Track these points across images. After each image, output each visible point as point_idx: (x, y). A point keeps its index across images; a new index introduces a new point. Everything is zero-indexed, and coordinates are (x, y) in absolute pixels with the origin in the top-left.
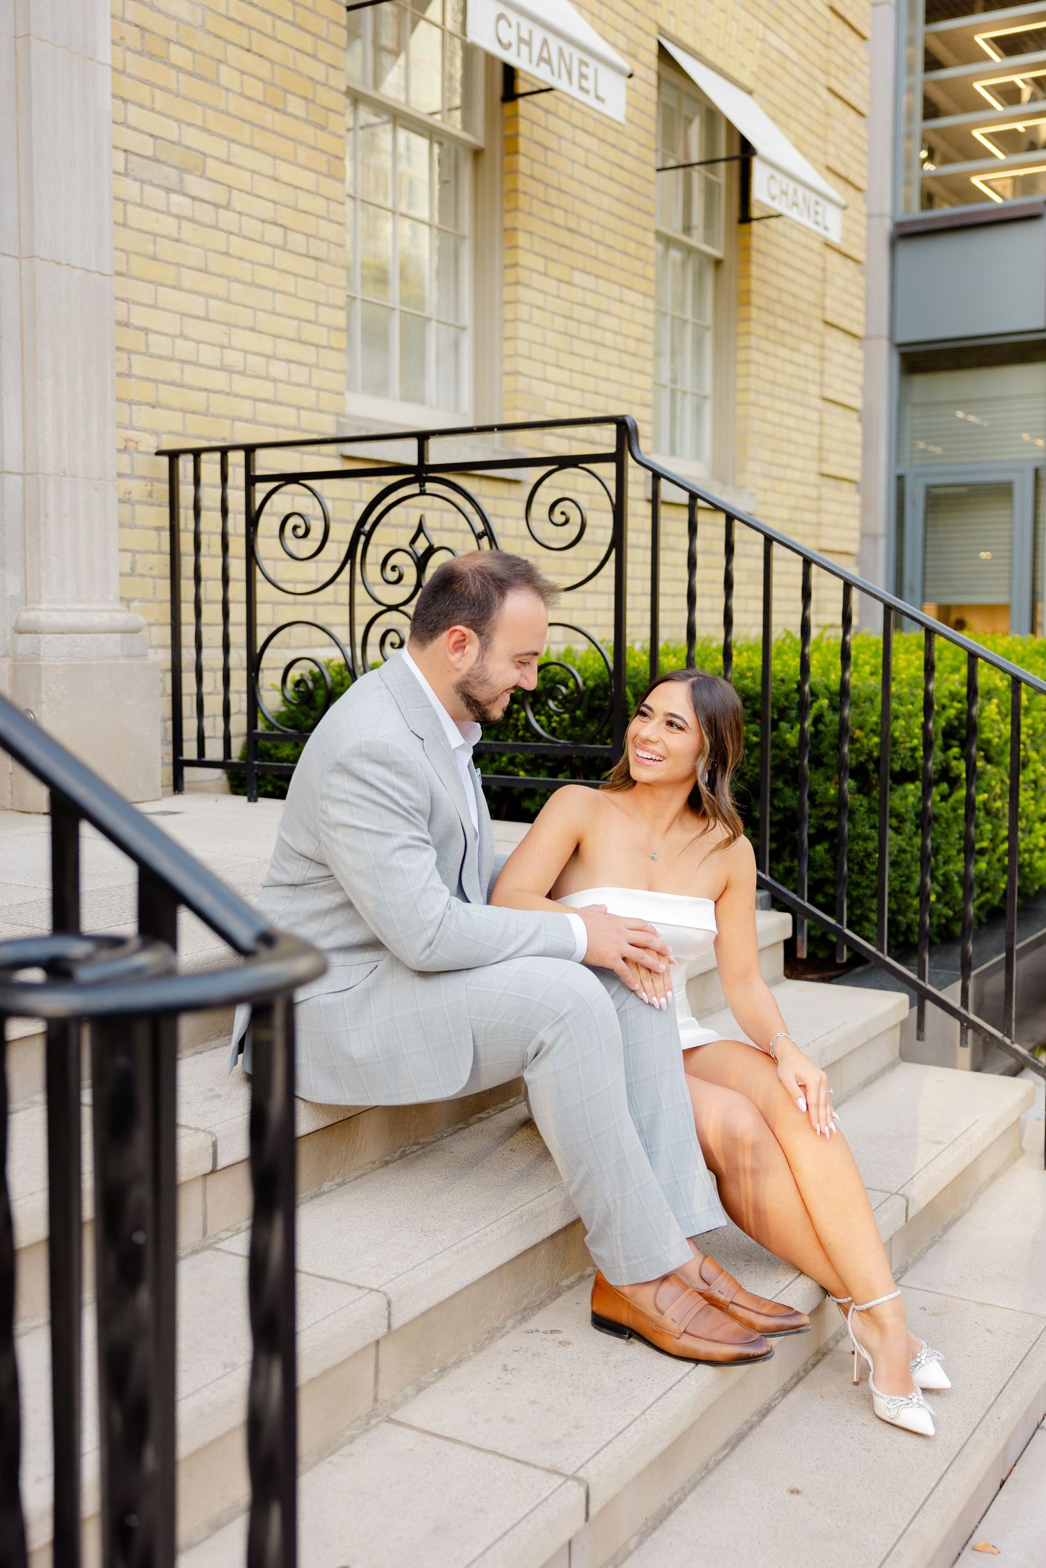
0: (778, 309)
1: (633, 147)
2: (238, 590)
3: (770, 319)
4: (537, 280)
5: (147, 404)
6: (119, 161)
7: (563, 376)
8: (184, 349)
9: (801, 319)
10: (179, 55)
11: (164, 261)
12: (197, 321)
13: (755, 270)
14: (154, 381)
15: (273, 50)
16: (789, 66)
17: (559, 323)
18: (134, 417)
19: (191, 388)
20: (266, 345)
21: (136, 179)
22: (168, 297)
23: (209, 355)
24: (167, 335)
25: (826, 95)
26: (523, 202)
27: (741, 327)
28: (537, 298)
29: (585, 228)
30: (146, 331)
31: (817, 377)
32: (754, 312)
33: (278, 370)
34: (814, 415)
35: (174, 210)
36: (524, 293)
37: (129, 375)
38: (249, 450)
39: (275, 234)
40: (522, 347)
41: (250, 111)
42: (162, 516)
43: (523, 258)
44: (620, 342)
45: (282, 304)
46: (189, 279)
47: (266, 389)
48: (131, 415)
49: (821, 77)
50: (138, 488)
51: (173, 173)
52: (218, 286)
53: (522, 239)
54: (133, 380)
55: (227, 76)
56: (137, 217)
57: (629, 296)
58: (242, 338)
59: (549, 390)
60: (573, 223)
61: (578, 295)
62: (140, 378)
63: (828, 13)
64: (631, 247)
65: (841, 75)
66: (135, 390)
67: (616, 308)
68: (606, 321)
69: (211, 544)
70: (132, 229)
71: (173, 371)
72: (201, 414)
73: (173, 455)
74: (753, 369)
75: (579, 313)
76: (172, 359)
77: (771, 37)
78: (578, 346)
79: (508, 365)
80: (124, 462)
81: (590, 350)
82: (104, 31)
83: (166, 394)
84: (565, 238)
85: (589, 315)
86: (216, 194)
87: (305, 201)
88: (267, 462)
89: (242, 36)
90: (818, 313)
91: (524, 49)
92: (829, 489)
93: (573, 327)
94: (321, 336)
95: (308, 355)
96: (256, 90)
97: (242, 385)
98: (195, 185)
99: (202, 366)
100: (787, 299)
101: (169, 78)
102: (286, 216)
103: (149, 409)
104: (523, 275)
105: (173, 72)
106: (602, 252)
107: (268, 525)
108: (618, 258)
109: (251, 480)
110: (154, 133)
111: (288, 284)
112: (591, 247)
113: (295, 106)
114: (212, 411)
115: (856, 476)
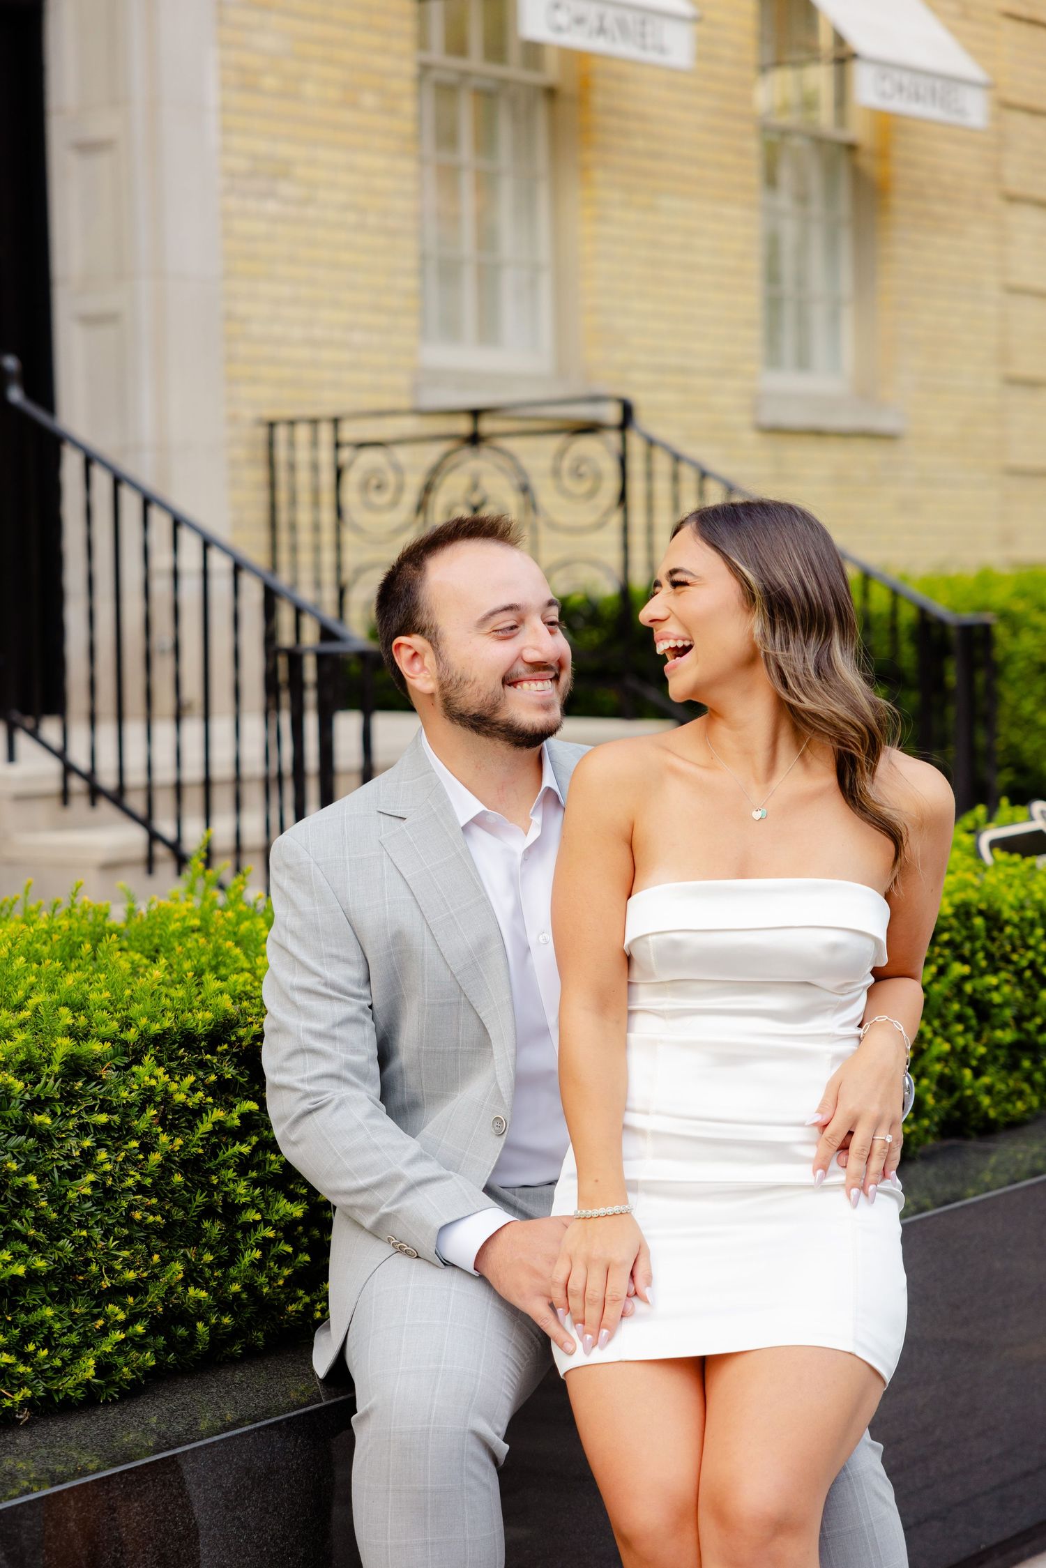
1: (727, 52)
2: (327, 537)
3: (919, 206)
4: (615, 213)
6: (225, 181)
7: (651, 308)
9: (967, 199)
13: (895, 154)
14: (255, 361)
15: (351, 55)
17: (642, 252)
20: (346, 315)
21: (239, 194)
22: (263, 287)
23: (298, 332)
26: (595, 139)
28: (619, 234)
29: (671, 148)
31: (992, 262)
32: (896, 202)
33: (358, 337)
36: (600, 229)
37: (236, 360)
38: (336, 422)
39: (352, 218)
40: (599, 283)
41: (327, 113)
42: (260, 474)
43: (598, 193)
44: (717, 261)
45: (361, 278)
46: (279, 268)
47: (347, 357)
48: (239, 391)
50: (241, 453)
51: (266, 185)
52: (306, 271)
53: (595, 177)
54: (240, 363)
56: (239, 225)
57: (724, 209)
58: (325, 315)
59: (634, 324)
60: (656, 146)
61: (666, 221)
64: (727, 160)
66: (239, 370)
67: (709, 225)
68: (696, 243)
69: (304, 497)
70: (238, 238)
71: (269, 350)
73: (272, 425)
75: (665, 237)
76: (269, 340)
78: (664, 272)
79: (584, 302)
80: (229, 432)
81: (682, 275)
83: (262, 371)
84: (648, 163)
85: (678, 239)
86: (303, 192)
87: (380, 184)
88: (350, 432)
89: (323, 51)
91: (579, 29)
92: (1019, 397)
93: (657, 254)
94: (394, 302)
95: (385, 320)
96: (335, 93)
97: (326, 354)
98: (285, 189)
101: (262, 103)
102: (363, 200)
104: (598, 211)
105: (265, 98)
106: (692, 171)
107: (352, 479)
108: (711, 175)
109: (338, 445)
110: (252, 153)
111: (366, 259)
112: (679, 168)
113: (369, 100)
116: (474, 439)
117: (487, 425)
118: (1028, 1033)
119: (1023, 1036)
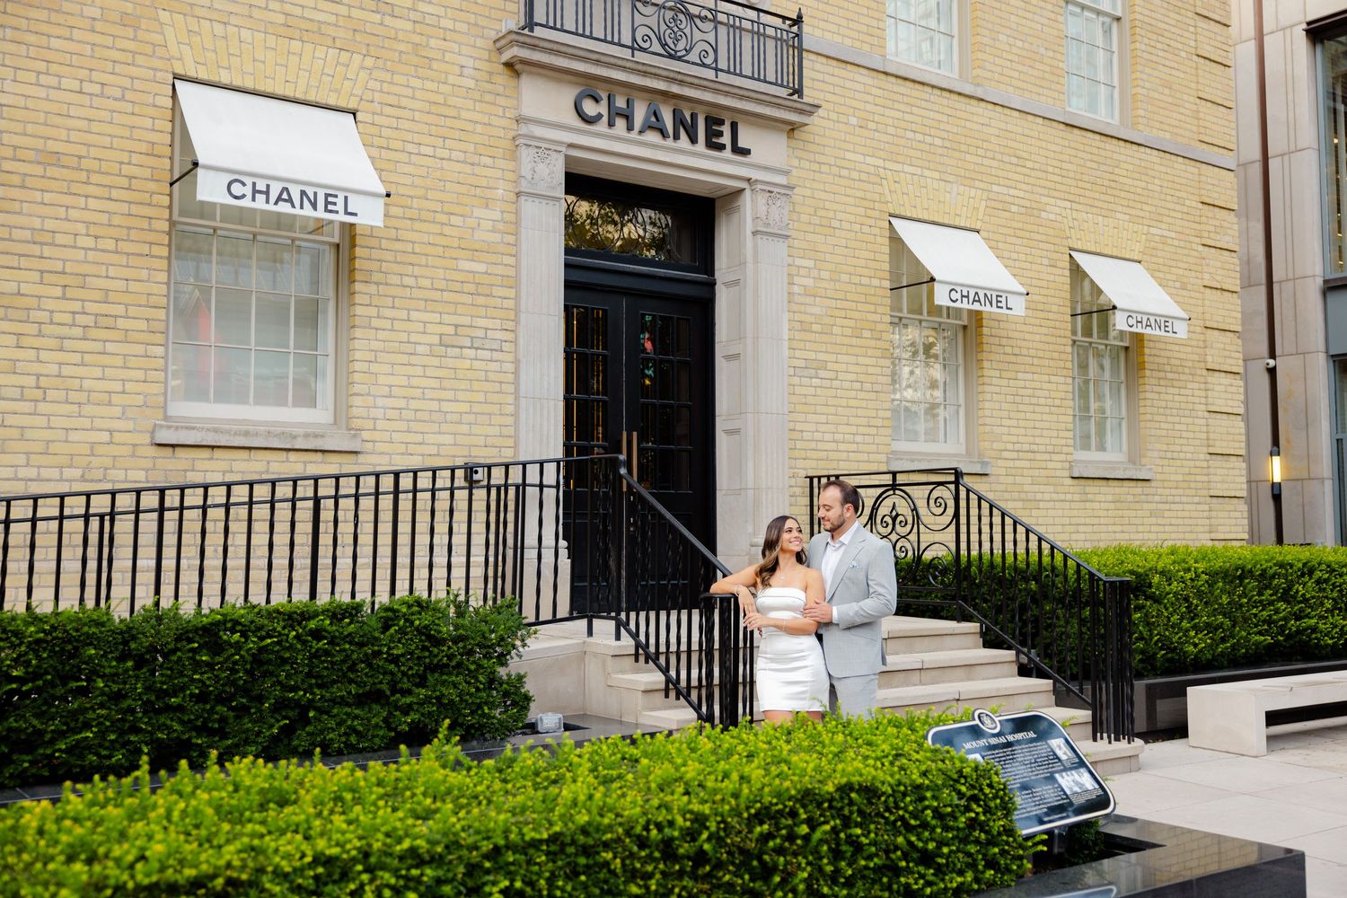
0: (1168, 368)
1: (1055, 308)
3: (1162, 374)
4: (995, 381)
5: (802, 459)
6: (791, 371)
7: (1014, 423)
8: (817, 436)
9: (1187, 370)
10: (816, 327)
11: (809, 405)
12: (823, 425)
13: (1147, 351)
14: (805, 450)
15: (856, 315)
16: (1170, 241)
17: (1010, 398)
19: (820, 451)
20: (853, 429)
21: (798, 377)
22: (811, 417)
23: (828, 437)
24: (810, 432)
25: (1201, 248)
26: (986, 347)
27: (1141, 381)
28: (997, 389)
29: (1024, 352)
30: (802, 432)
31: (1203, 400)
32: (1148, 373)
33: (859, 439)
34: (1203, 422)
35: (813, 385)
36: (987, 388)
37: (795, 449)
39: (858, 386)
40: (987, 413)
41: (846, 340)
43: (986, 372)
44: (1050, 402)
45: (860, 412)
46: (819, 409)
47: (854, 447)
48: (796, 464)
49: (1198, 240)
50: (798, 491)
51: (813, 372)
52: (832, 410)
53: (986, 364)
54: (797, 450)
55: (836, 330)
56: (798, 390)
57: (1053, 379)
58: (842, 429)
59: (1005, 430)
60: (1016, 351)
61: (1021, 384)
62: (799, 449)
63: (1200, 206)
64: (1056, 355)
65: (1212, 235)
66: (797, 454)
67: (1045, 386)
68: (1038, 393)
70: (796, 395)
71: (813, 445)
72: (824, 460)
73: (811, 478)
74: (1148, 403)
75: (1021, 392)
76: (812, 441)
77: (1153, 230)
78: (1021, 407)
79: (981, 421)
80: (793, 482)
81: (1031, 408)
82: (786, 326)
83: (810, 454)
84: (1013, 359)
85: (1029, 392)
86: (832, 375)
87: (871, 370)
89: (843, 313)
90: (1202, 365)
91: (965, 300)
92: (1218, 462)
93: (1018, 399)
94: (879, 422)
95: (873, 431)
96: (849, 332)
97: (842, 447)
98: (822, 373)
99: (825, 442)
100: (1173, 361)
101: (812, 336)
102: (862, 378)
103: (803, 461)
104: (986, 380)
105: (813, 334)
106: (1036, 361)
108: (1046, 362)
110: (806, 358)
111: (864, 404)
112: (1029, 360)
113: (866, 334)
114: (829, 458)
115: (1243, 452)
116: (894, 486)
117: (901, 479)
118: (892, 860)
119: (888, 862)
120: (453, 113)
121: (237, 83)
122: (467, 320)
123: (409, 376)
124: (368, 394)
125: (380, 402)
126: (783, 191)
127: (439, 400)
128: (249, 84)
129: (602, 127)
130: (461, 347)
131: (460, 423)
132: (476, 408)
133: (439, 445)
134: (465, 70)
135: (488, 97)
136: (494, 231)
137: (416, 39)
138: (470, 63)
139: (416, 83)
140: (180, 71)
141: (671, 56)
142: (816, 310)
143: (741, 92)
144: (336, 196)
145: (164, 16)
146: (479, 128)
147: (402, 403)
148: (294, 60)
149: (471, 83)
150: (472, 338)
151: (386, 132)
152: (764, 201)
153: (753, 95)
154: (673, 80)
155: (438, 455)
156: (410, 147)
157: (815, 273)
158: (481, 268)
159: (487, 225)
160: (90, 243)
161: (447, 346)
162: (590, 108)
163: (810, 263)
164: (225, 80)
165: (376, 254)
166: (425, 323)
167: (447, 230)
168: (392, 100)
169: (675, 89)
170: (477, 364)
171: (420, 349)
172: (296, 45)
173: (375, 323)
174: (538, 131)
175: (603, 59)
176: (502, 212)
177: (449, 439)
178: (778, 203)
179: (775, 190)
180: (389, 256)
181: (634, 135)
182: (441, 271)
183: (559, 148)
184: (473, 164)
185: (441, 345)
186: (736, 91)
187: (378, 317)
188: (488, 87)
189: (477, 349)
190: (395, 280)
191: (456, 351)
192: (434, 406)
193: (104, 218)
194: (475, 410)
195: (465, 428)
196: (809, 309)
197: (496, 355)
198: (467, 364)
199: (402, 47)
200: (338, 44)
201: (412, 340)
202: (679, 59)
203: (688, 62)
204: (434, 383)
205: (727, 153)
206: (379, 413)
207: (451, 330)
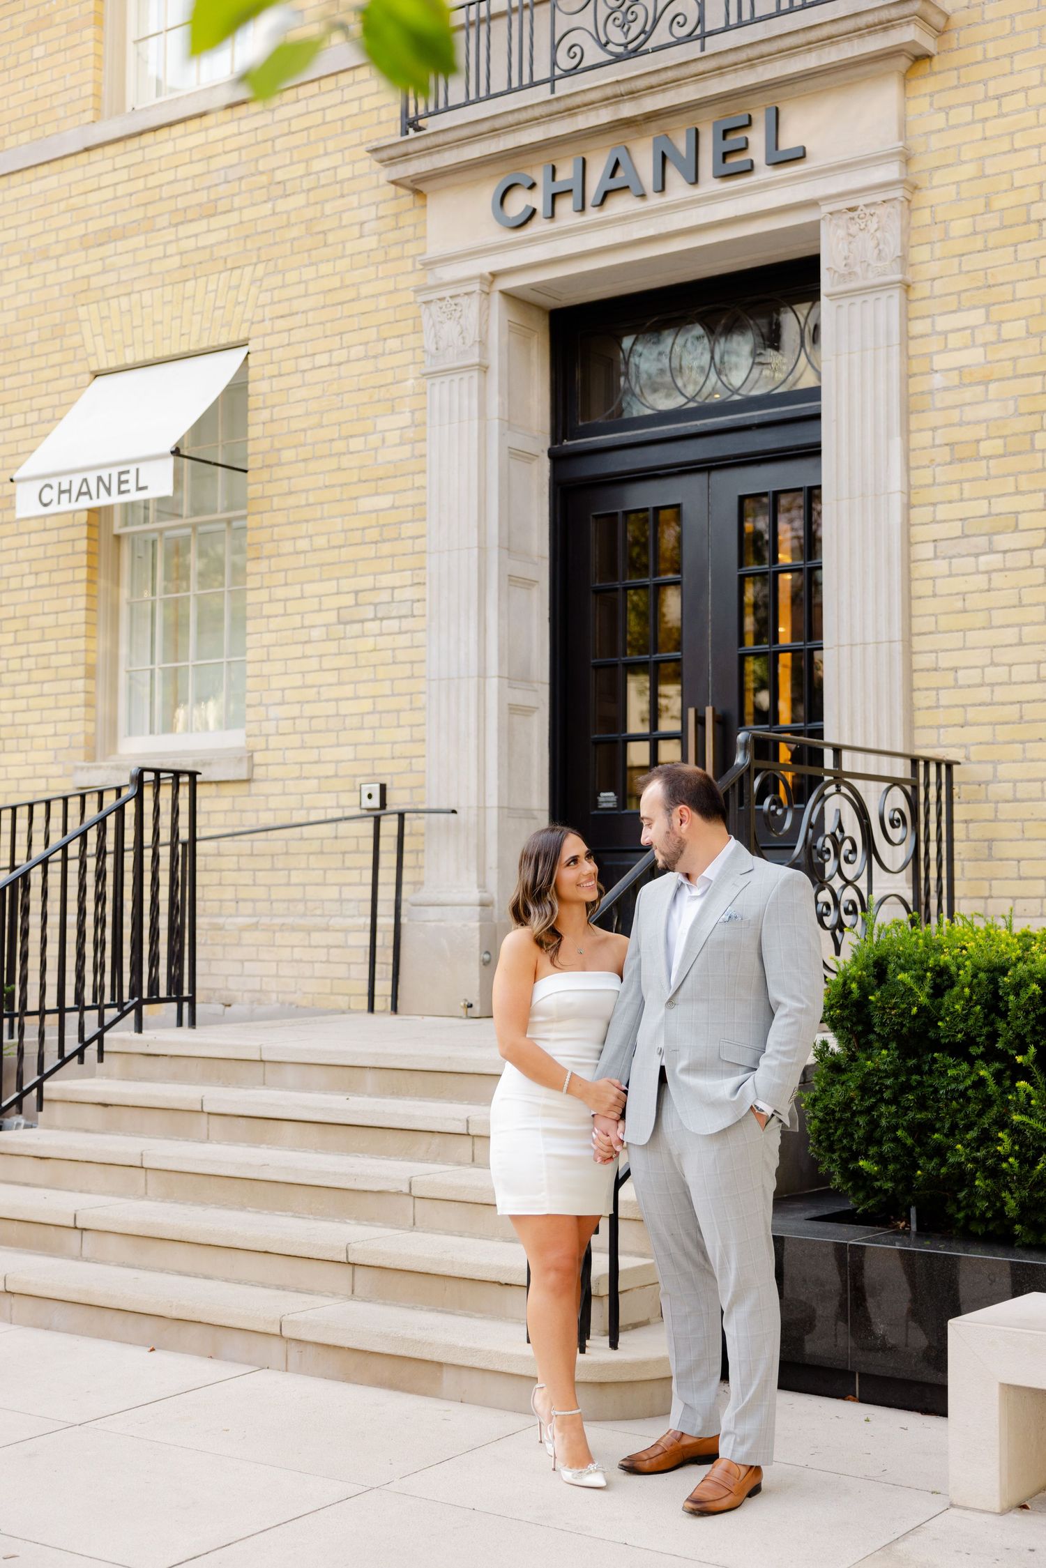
5: (955, 725)
8: (993, 674)
10: (986, 448)
11: (973, 611)
12: (1009, 649)
14: (963, 706)
18: (942, 737)
19: (1003, 704)
21: (944, 558)
23: (1020, 673)
24: (976, 667)
30: (955, 669)
35: (982, 568)
37: (937, 707)
48: (939, 735)
51: (982, 542)
54: (942, 709)
62: (948, 707)
70: (942, 596)
71: (984, 694)
72: (1014, 723)
76: (982, 685)
98: (1003, 541)
99: (1015, 683)
101: (980, 468)
103: (960, 729)
105: (984, 462)
110: (963, 517)
114: (1026, 718)
120: (351, 294)
121: (140, 358)
122: (368, 582)
123: (303, 673)
124: (260, 704)
125: (275, 712)
126: (879, 197)
127: (337, 700)
128: (149, 355)
129: (539, 226)
130: (362, 621)
131: (362, 728)
132: (382, 704)
133: (337, 762)
134: (367, 227)
135: (394, 252)
136: (401, 444)
137: (309, 213)
138: (372, 212)
139: (309, 273)
140: (94, 368)
141: (618, 58)
142: (990, 410)
143: (743, 55)
144: (128, 472)
145: (82, 312)
146: (382, 301)
147: (295, 710)
148: (188, 304)
149: (371, 242)
150: (376, 605)
151: (277, 354)
152: (841, 233)
153: (765, 49)
154: (616, 99)
155: (336, 776)
156: (305, 364)
157: (989, 334)
158: (384, 501)
159: (393, 437)
160: (29, 581)
161: (346, 623)
162: (518, 203)
163: (977, 317)
164: (129, 359)
165: (267, 519)
166: (320, 596)
167: (346, 461)
168: (283, 309)
169: (628, 110)
170: (384, 642)
171: (316, 634)
172: (191, 284)
173: (268, 610)
174: (448, 273)
175: (498, 123)
176: (413, 412)
177: (348, 753)
178: (873, 225)
179: (860, 201)
180: (280, 518)
181: (593, 214)
182: (339, 520)
183: (469, 289)
184: (375, 357)
185: (339, 623)
186: (732, 58)
187: (270, 601)
188: (393, 236)
189: (382, 619)
190: (287, 547)
191: (357, 627)
192: (330, 708)
193: (39, 552)
194: (379, 708)
195: (366, 736)
196: (970, 413)
197: (407, 624)
198: (369, 643)
199: (295, 232)
200: (229, 266)
201: (307, 623)
202: (635, 53)
203: (646, 52)
204: (331, 677)
205: (764, 173)
206: (269, 727)
207: (349, 600)
